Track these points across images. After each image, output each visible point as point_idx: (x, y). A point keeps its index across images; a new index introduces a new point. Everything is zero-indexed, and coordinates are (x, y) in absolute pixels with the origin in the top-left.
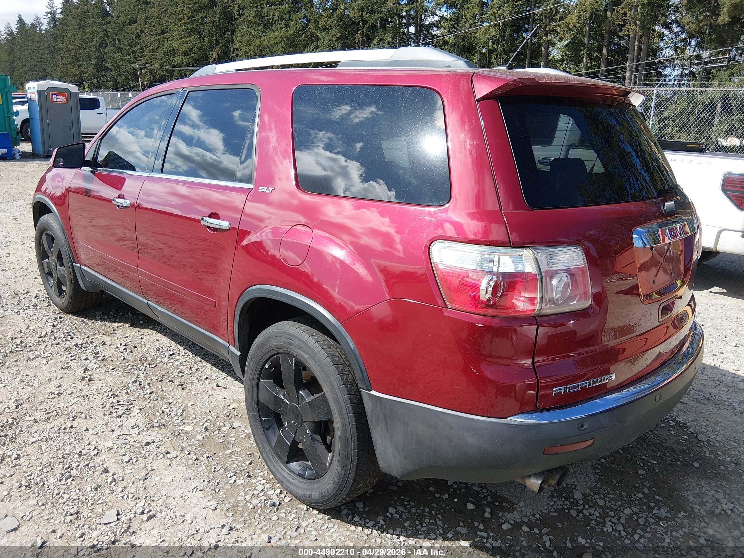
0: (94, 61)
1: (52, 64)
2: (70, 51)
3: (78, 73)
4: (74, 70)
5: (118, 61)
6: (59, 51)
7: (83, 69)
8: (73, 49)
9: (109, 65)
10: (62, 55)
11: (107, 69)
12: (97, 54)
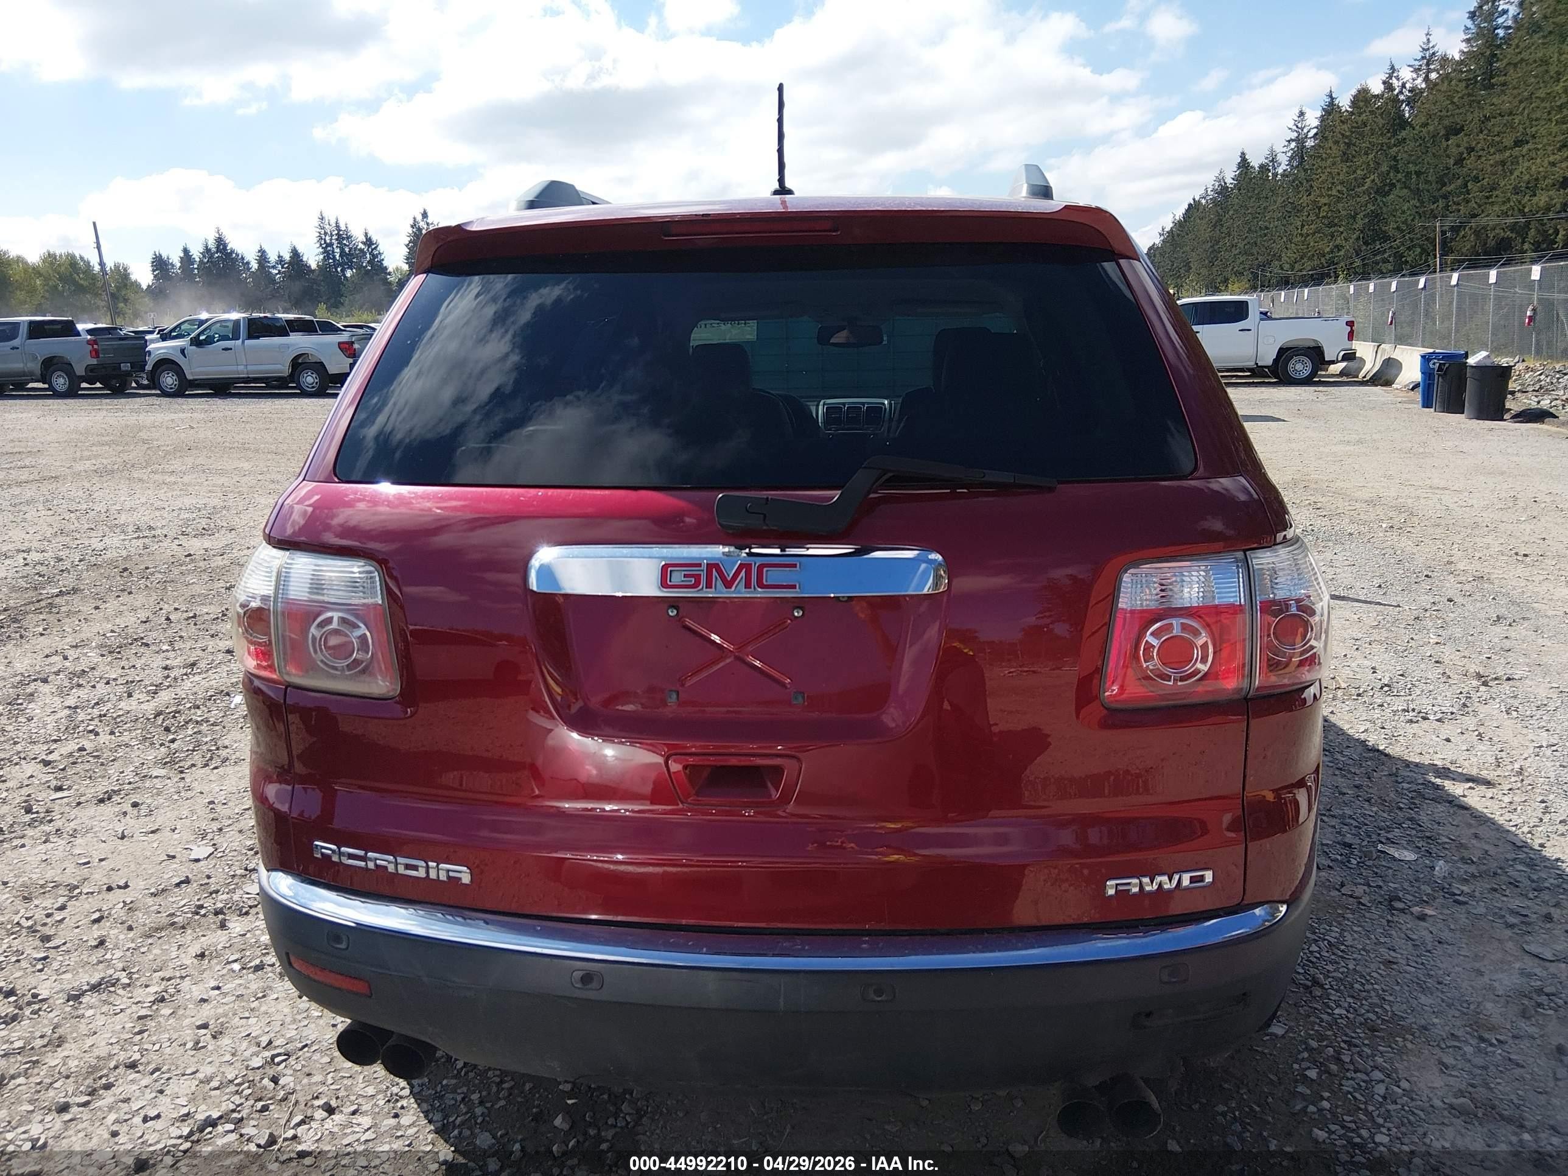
0: (1360, 223)
1: (1285, 239)
2: (1320, 208)
3: (1328, 249)
4: (1320, 245)
5: (1410, 218)
6: (1298, 210)
7: (1338, 242)
8: (1325, 204)
9: (1390, 228)
10: (1304, 218)
11: (1386, 238)
12: (1371, 207)
